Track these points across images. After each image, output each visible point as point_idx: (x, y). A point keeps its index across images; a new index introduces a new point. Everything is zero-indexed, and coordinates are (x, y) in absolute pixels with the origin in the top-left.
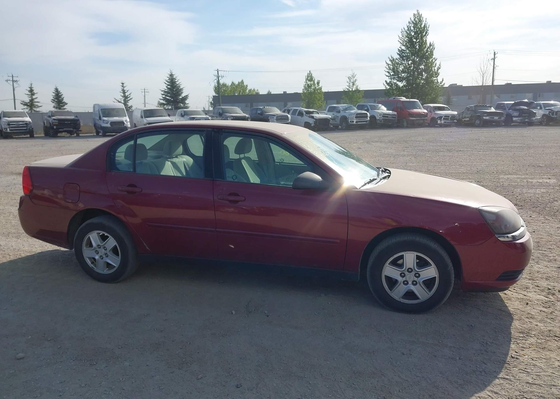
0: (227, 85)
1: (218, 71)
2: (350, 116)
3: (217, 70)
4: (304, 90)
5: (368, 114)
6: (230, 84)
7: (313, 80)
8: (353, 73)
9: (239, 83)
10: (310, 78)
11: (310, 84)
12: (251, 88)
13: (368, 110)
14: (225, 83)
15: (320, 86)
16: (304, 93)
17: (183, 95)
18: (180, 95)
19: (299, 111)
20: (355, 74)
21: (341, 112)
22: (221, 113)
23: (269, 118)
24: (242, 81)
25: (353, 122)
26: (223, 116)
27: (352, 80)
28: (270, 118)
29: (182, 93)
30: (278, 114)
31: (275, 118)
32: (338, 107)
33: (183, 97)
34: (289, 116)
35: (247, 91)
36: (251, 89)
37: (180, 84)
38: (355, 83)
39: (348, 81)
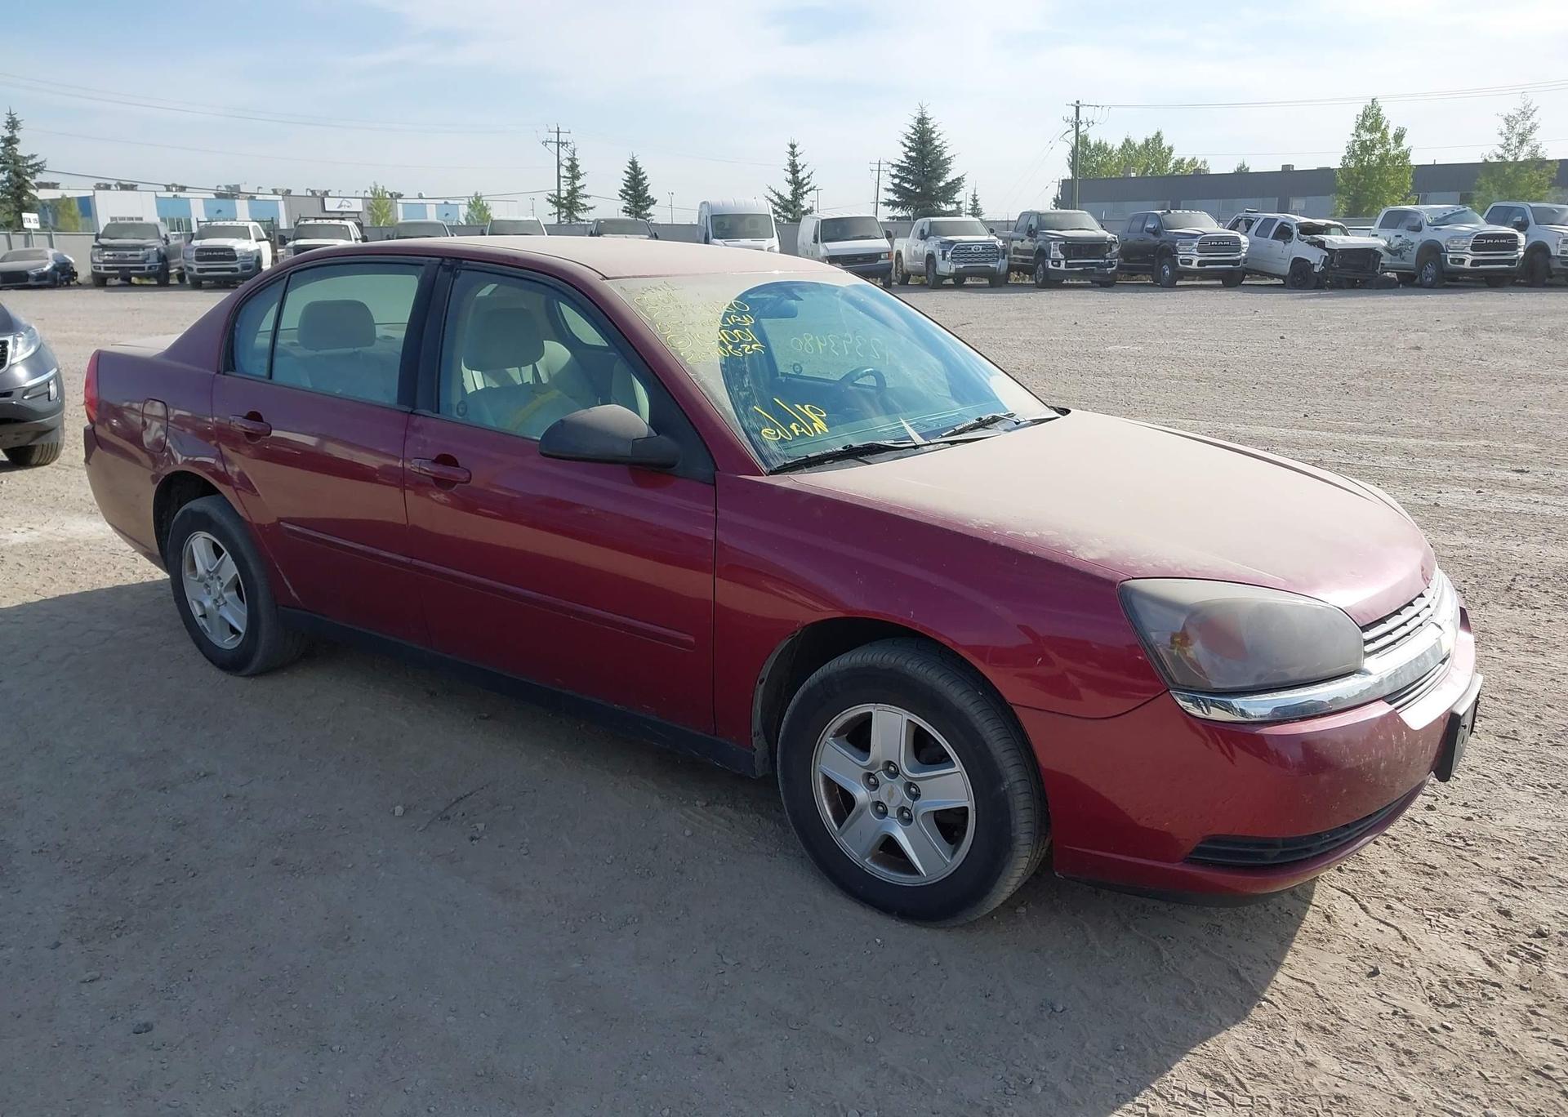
0: (1110, 147)
1: (1077, 108)
2: (1453, 242)
3: (1075, 102)
4: (1347, 161)
5: (1521, 237)
6: (1118, 145)
7: (1383, 127)
8: (1528, 102)
9: (1147, 141)
10: (1371, 120)
11: (1371, 141)
12: (1182, 157)
13: (1522, 226)
14: (1103, 143)
15: (1405, 147)
16: (1345, 169)
17: (949, 178)
18: (939, 178)
19: (1282, 223)
20: (1533, 107)
21: (1425, 227)
22: (1033, 227)
23: (1177, 245)
24: (1158, 138)
25: (1462, 261)
26: (1039, 236)
27: (1519, 126)
28: (1181, 245)
29: (947, 171)
30: (1205, 234)
31: (1197, 244)
32: (1417, 213)
33: (948, 184)
34: (1243, 239)
35: (1170, 165)
36: (1183, 160)
37: (944, 145)
38: (1531, 137)
39: (1505, 130)
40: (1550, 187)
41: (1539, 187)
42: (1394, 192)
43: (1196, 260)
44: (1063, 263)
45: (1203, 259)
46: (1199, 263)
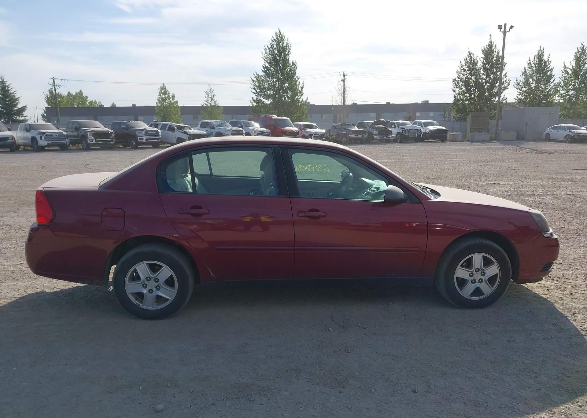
0: (63, 95)
1: (54, 80)
2: (225, 132)
3: (52, 78)
4: (158, 104)
5: (243, 130)
6: (66, 95)
7: (168, 93)
8: (211, 88)
9: (76, 93)
10: (163, 90)
11: (165, 98)
12: (92, 100)
13: (242, 127)
14: (60, 94)
15: (176, 100)
16: (158, 107)
17: (20, 106)
18: (15, 106)
19: (170, 125)
20: (212, 89)
21: (215, 127)
22: (77, 127)
23: (137, 133)
24: (81, 92)
26: (80, 131)
27: (210, 95)
28: (138, 133)
29: (18, 103)
30: (146, 129)
31: (144, 133)
32: (212, 123)
33: (19, 109)
34: (159, 131)
35: (88, 103)
36: (92, 101)
37: (15, 93)
38: (214, 99)
39: (206, 96)
40: (222, 114)
41: (219, 114)
42: (175, 115)
43: (145, 139)
44: (94, 141)
45: (147, 138)
46: (146, 140)
